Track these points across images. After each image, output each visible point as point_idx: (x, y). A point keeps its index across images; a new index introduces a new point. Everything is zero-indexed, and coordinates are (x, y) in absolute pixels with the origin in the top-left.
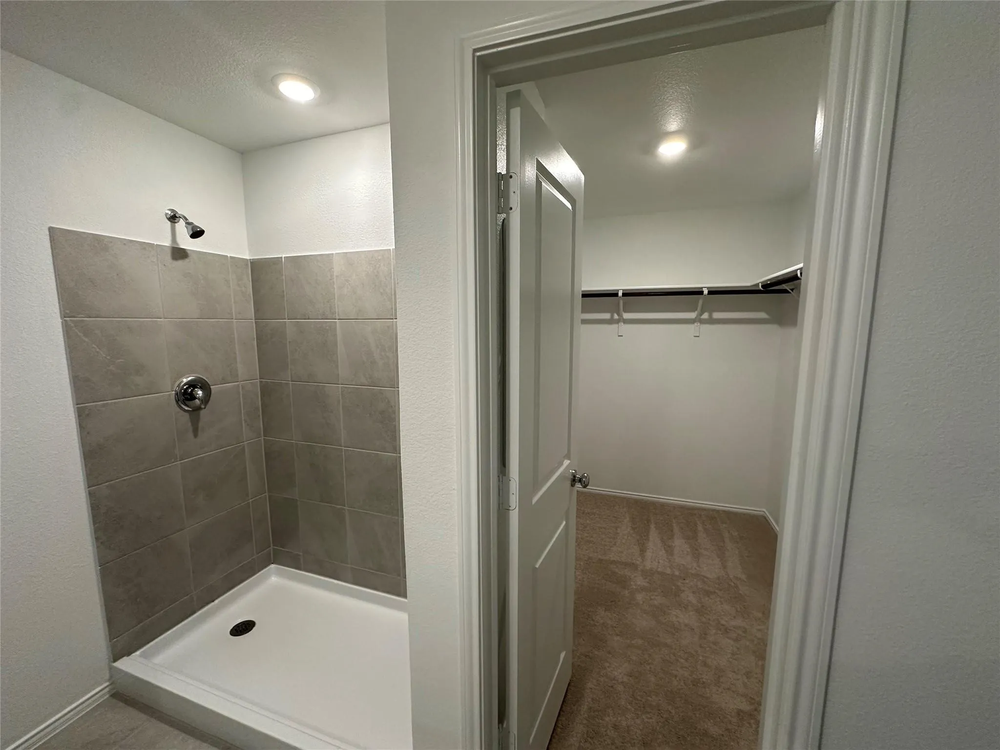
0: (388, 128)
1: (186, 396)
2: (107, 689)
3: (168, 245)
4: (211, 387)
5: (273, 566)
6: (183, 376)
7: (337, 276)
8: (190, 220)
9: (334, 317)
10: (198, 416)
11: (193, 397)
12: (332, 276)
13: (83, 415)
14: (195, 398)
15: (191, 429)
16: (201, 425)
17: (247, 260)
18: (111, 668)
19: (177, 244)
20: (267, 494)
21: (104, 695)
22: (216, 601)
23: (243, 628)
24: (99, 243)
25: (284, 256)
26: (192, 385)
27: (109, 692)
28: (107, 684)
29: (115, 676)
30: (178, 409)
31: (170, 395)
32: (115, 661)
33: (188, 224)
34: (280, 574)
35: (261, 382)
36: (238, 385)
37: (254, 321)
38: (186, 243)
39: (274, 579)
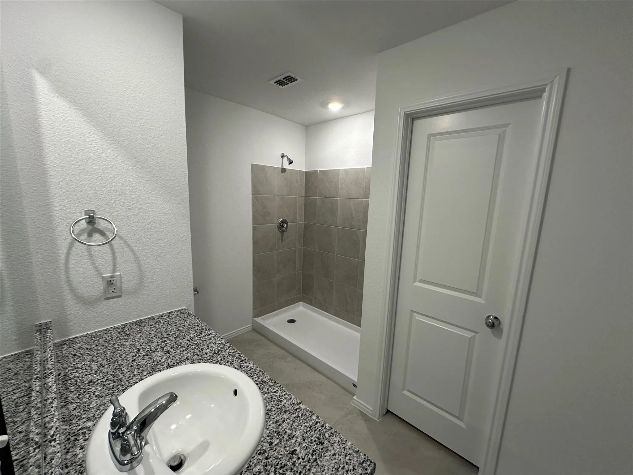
0: (373, 113)
1: (281, 226)
2: (251, 327)
3: (280, 167)
4: (289, 223)
5: (301, 302)
6: (280, 218)
7: (341, 179)
8: (289, 158)
9: (338, 197)
10: (283, 234)
11: (283, 226)
12: (338, 179)
13: (254, 229)
14: (284, 227)
15: (281, 239)
16: (284, 238)
17: (304, 171)
18: (253, 319)
19: (283, 166)
20: (302, 271)
21: (250, 329)
22: (282, 309)
23: (292, 321)
24: (263, 168)
25: (319, 170)
26: (282, 222)
27: (252, 328)
28: (251, 325)
29: (254, 323)
30: (278, 231)
31: (276, 225)
32: (254, 318)
33: (288, 159)
34: (303, 306)
35: (304, 223)
36: (296, 224)
37: (304, 197)
38: (286, 166)
39: (301, 308)
